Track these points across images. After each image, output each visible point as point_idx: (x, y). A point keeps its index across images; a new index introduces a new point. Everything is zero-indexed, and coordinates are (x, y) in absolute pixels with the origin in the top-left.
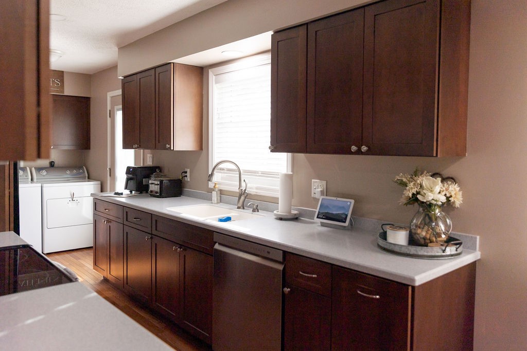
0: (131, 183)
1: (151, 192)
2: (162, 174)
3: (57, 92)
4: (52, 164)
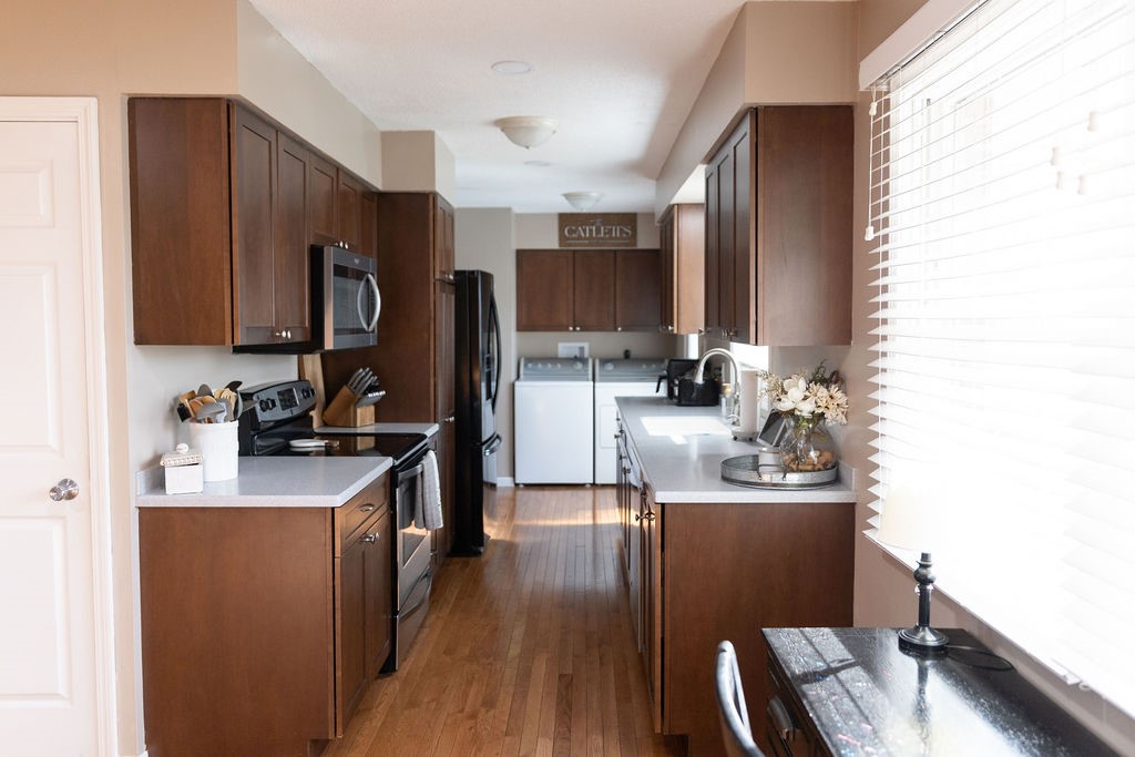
3: (627, 245)
4: (627, 355)
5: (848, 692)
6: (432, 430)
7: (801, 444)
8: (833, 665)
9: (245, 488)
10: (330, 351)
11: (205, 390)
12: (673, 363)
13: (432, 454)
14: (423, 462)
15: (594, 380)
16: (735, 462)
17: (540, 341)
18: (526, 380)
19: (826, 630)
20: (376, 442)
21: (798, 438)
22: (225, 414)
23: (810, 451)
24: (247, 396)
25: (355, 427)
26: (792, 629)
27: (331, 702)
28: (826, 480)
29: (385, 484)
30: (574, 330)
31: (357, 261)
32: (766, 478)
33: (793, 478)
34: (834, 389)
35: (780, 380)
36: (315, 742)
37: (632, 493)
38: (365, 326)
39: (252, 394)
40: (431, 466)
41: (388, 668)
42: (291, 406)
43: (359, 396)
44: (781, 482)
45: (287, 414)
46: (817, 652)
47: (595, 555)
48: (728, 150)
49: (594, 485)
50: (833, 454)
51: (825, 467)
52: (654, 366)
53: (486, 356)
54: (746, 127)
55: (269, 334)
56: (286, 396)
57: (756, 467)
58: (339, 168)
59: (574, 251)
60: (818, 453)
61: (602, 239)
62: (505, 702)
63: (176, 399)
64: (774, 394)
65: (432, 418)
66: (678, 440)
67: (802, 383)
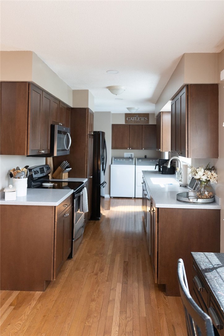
3: (146, 123)
4: (146, 157)
5: (220, 276)
6: (85, 181)
7: (202, 190)
8: (215, 266)
9: (29, 199)
10: (56, 157)
11: (18, 169)
12: (160, 161)
13: (85, 188)
14: (83, 191)
15: (135, 165)
16: (180, 194)
17: (119, 152)
18: (114, 164)
19: (212, 253)
20: (68, 184)
21: (201, 187)
22: (24, 176)
23: (205, 192)
24: (30, 170)
25: (62, 179)
26: (201, 253)
27: (52, 268)
28: (211, 201)
29: (71, 198)
30: (129, 149)
31: (64, 129)
32: (191, 200)
33: (200, 201)
34: (213, 172)
35: (196, 169)
36: (47, 281)
37: (148, 201)
38: (66, 149)
39: (32, 169)
40: (85, 192)
41: (70, 257)
42: (43, 173)
43: (63, 170)
44: (196, 202)
45: (42, 175)
46: (210, 261)
47: (135, 221)
48: (179, 97)
49: (135, 198)
50: (213, 193)
51: (210, 197)
52: (154, 161)
53: (102, 157)
54: (184, 90)
55: (38, 151)
56: (42, 170)
57: (188, 197)
58: (60, 101)
59: (130, 125)
60: (208, 193)
61: (138, 121)
62: (106, 269)
63: (9, 171)
64: (193, 173)
65: (86, 177)
66: (162, 186)
67: (203, 170)
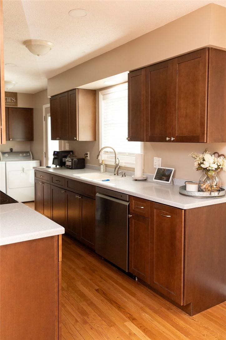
0: (56, 161)
1: (67, 166)
2: (74, 155)
3: (14, 105)
4: (11, 150)
